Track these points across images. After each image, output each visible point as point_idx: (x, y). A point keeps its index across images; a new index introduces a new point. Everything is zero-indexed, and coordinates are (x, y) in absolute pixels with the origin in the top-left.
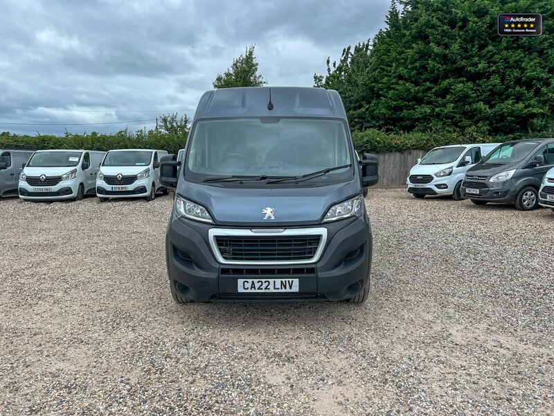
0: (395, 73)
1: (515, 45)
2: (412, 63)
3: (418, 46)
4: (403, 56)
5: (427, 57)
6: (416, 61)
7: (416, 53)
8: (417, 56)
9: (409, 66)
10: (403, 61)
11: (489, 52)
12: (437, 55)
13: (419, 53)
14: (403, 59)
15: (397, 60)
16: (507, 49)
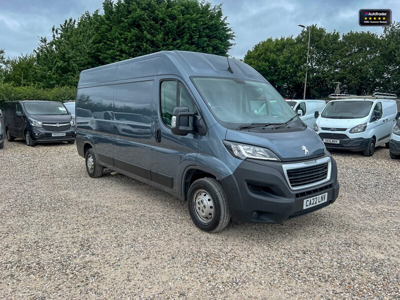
0: (117, 48)
1: (190, 42)
2: (130, 43)
3: (135, 31)
4: (122, 36)
5: (141, 40)
6: (133, 41)
7: (134, 36)
8: (134, 38)
9: (129, 45)
10: (123, 40)
11: (178, 44)
12: (148, 40)
13: (135, 36)
14: (123, 38)
15: (118, 39)
16: (187, 43)
